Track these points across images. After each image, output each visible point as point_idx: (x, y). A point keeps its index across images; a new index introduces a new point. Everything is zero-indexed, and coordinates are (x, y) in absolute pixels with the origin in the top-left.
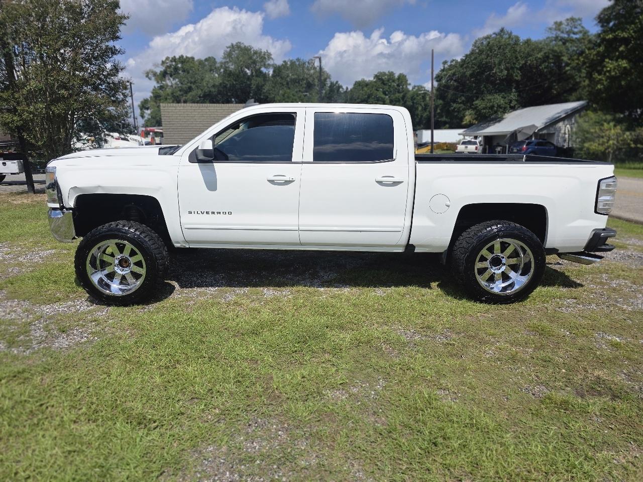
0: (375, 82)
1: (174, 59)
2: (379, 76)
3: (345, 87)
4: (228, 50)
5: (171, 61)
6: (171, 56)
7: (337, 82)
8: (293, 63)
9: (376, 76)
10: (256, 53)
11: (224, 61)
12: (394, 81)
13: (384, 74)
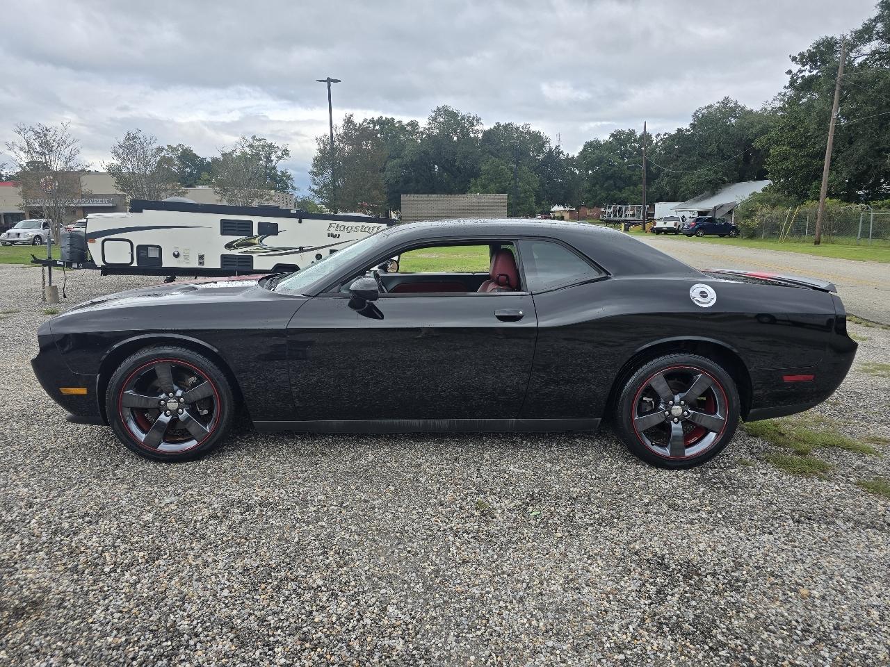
0: (611, 143)
1: (372, 121)
2: (616, 135)
3: (565, 153)
4: (434, 114)
5: (369, 123)
6: (369, 118)
7: (557, 147)
8: (506, 127)
9: (612, 135)
10: (463, 118)
11: (427, 127)
12: (635, 141)
13: (623, 133)
